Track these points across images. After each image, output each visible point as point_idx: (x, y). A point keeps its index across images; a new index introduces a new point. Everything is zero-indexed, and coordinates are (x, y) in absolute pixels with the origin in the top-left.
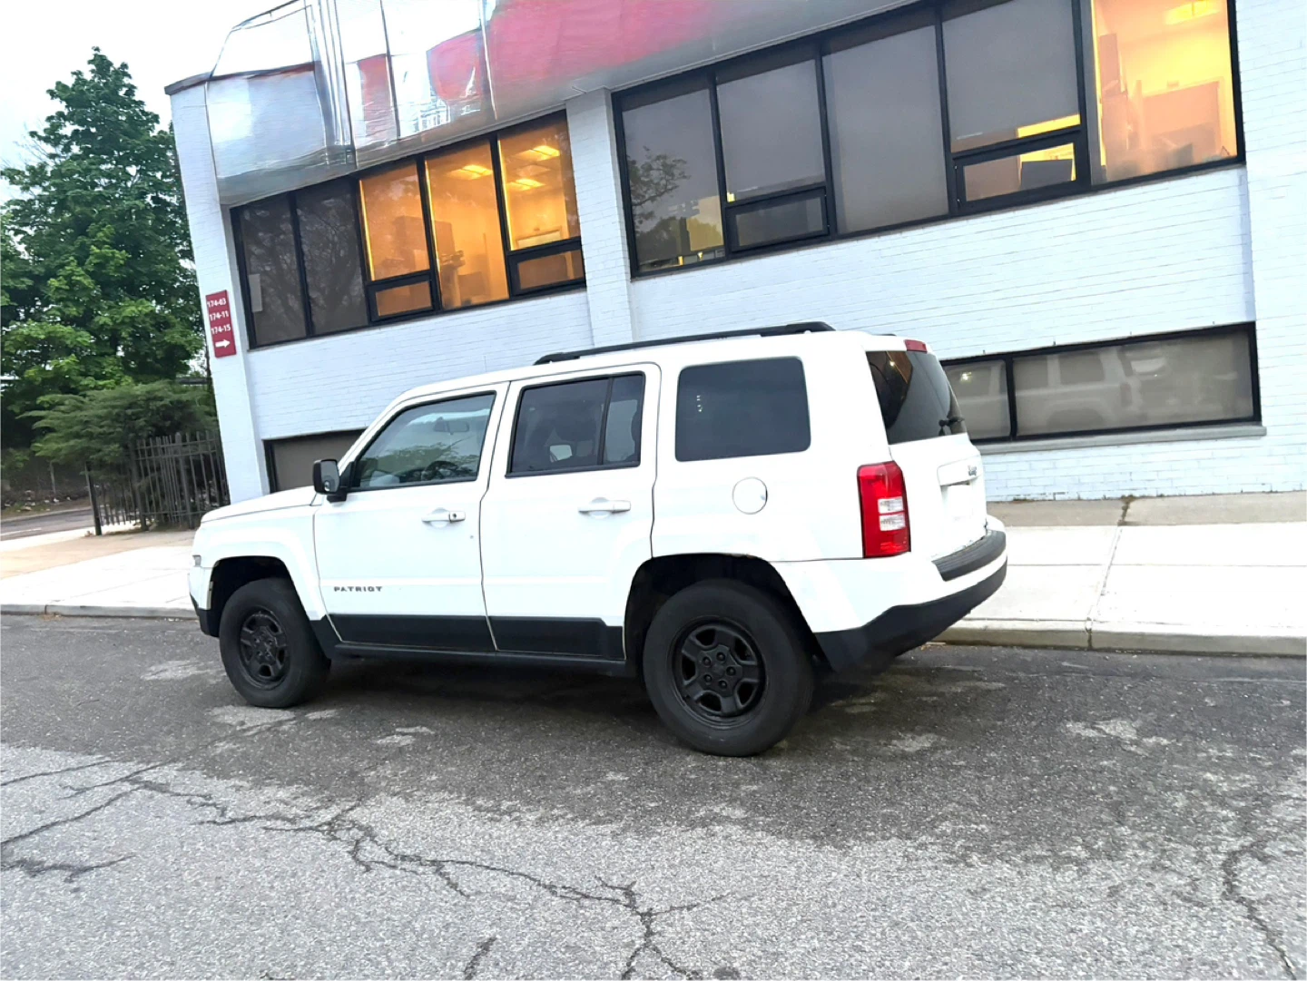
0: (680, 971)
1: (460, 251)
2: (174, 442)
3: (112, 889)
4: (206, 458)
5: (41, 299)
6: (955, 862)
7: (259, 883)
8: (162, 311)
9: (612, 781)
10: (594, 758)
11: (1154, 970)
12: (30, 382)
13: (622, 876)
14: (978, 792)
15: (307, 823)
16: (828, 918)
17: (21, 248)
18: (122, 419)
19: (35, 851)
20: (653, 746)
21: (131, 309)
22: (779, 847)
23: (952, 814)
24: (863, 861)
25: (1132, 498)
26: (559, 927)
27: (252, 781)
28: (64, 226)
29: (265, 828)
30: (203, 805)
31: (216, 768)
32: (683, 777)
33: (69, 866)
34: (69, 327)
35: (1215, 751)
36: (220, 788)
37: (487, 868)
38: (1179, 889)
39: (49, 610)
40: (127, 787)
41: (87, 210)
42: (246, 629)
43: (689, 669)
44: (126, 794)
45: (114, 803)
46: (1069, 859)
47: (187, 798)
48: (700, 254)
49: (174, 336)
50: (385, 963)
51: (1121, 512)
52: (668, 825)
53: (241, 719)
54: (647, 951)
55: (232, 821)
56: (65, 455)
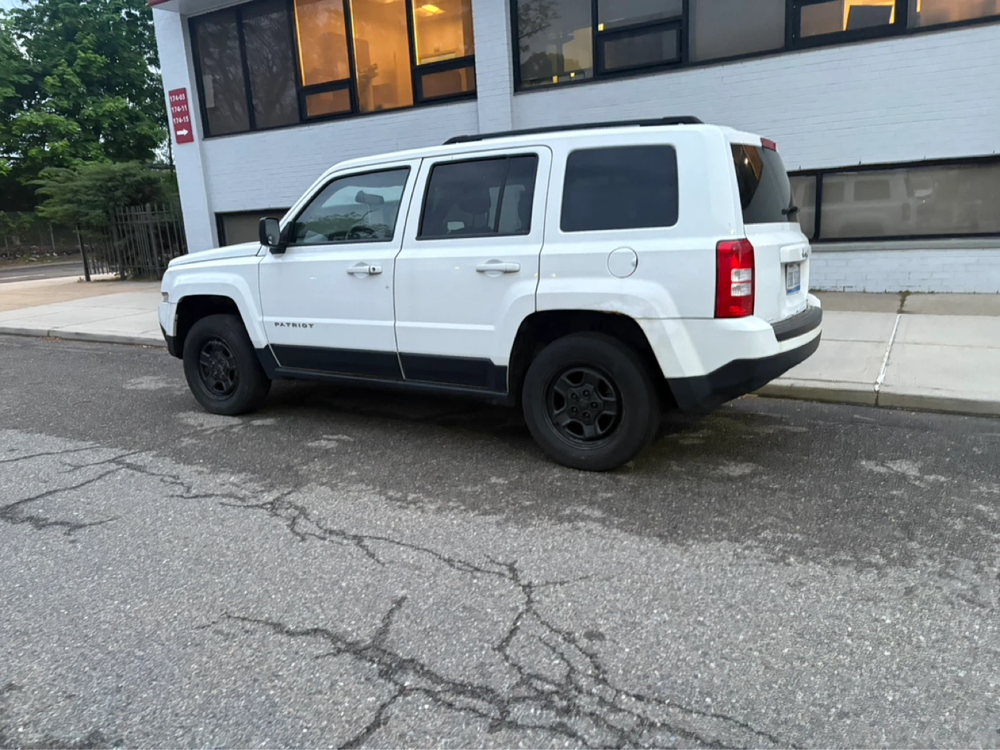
0: (556, 632)
1: (375, 65)
2: (145, 211)
3: (101, 542)
4: (171, 225)
5: (39, 93)
6: (776, 562)
7: (218, 544)
8: (133, 107)
9: (495, 483)
10: (479, 466)
11: (947, 654)
12: (33, 159)
13: (506, 556)
14: (791, 509)
15: (254, 502)
16: (674, 598)
17: (23, 50)
18: (104, 190)
19: (41, 511)
20: (526, 459)
21: (110, 104)
22: (630, 542)
23: (771, 524)
24: (701, 557)
25: (908, 293)
26: (457, 592)
27: (211, 468)
28: (57, 33)
29: (222, 504)
30: (173, 483)
31: (182, 457)
32: (551, 483)
33: (68, 523)
34: (62, 117)
35: (985, 488)
36: (186, 472)
37: (398, 543)
38: (963, 593)
39: (51, 335)
40: (113, 466)
41: (74, 20)
42: (204, 353)
43: (559, 401)
44: (113, 471)
45: (103, 478)
46: (870, 564)
47: (160, 477)
48: (572, 75)
49: (143, 128)
50: (319, 611)
51: (900, 303)
52: (541, 519)
53: (201, 422)
54: (529, 614)
55: (196, 497)
56: (61, 217)
